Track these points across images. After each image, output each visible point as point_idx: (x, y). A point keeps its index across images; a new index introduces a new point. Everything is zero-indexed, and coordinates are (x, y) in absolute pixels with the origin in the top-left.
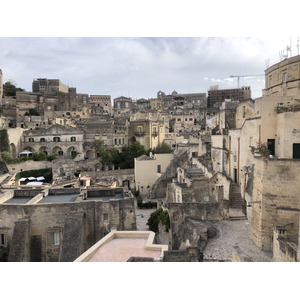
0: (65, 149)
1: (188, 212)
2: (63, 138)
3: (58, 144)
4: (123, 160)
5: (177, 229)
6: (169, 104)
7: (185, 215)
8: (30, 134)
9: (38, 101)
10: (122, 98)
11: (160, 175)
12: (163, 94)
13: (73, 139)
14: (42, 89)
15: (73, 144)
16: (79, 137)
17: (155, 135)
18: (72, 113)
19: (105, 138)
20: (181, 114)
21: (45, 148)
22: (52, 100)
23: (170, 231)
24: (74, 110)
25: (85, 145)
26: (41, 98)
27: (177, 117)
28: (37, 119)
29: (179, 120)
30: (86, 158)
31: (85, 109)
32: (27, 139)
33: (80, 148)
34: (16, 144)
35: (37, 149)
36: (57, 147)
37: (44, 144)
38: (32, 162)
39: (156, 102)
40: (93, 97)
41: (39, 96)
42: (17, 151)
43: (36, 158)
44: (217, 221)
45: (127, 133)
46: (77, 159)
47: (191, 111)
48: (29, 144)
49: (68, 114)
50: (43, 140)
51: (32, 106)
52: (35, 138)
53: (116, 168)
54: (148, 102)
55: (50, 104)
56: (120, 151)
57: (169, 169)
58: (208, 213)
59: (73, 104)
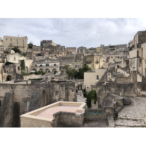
0: (51, 70)
1: (109, 90)
2: (50, 64)
3: (48, 67)
4: (79, 75)
5: (101, 101)
6: (107, 50)
7: (107, 92)
8: (35, 63)
9: (42, 50)
10: (82, 47)
11: (98, 81)
12: (103, 46)
13: (55, 65)
14: (44, 44)
15: (55, 67)
16: (58, 64)
17: (97, 62)
18: (57, 55)
19: (70, 64)
20: (113, 54)
21: (42, 69)
22: (48, 49)
23: (97, 103)
24: (58, 53)
25: (60, 68)
26: (43, 49)
27: (111, 56)
28: (41, 58)
29: (112, 57)
30: (61, 74)
31: (63, 53)
32: (34, 65)
33: (58, 69)
34: (28, 67)
35: (38, 70)
36: (47, 69)
37: (41, 68)
38: (35, 75)
39: (99, 49)
40: (67, 48)
41: (42, 47)
42: (29, 70)
43: (36, 73)
44: (132, 97)
45: (82, 62)
46: (56, 74)
47: (119, 53)
48: (35, 68)
49: (55, 56)
50: (41, 66)
51: (39, 52)
52: (37, 65)
53: (75, 79)
54: (95, 49)
55: (47, 51)
56: (78, 71)
57: (103, 77)
58: (125, 91)
59: (58, 51)
